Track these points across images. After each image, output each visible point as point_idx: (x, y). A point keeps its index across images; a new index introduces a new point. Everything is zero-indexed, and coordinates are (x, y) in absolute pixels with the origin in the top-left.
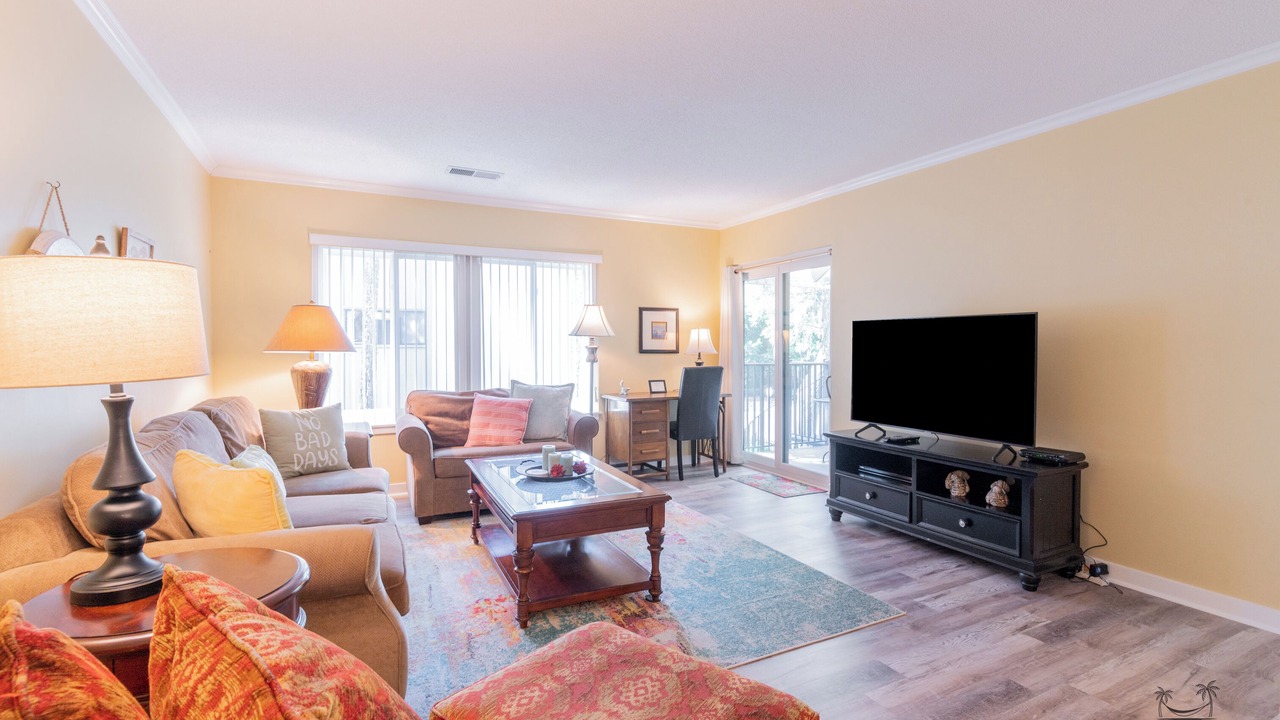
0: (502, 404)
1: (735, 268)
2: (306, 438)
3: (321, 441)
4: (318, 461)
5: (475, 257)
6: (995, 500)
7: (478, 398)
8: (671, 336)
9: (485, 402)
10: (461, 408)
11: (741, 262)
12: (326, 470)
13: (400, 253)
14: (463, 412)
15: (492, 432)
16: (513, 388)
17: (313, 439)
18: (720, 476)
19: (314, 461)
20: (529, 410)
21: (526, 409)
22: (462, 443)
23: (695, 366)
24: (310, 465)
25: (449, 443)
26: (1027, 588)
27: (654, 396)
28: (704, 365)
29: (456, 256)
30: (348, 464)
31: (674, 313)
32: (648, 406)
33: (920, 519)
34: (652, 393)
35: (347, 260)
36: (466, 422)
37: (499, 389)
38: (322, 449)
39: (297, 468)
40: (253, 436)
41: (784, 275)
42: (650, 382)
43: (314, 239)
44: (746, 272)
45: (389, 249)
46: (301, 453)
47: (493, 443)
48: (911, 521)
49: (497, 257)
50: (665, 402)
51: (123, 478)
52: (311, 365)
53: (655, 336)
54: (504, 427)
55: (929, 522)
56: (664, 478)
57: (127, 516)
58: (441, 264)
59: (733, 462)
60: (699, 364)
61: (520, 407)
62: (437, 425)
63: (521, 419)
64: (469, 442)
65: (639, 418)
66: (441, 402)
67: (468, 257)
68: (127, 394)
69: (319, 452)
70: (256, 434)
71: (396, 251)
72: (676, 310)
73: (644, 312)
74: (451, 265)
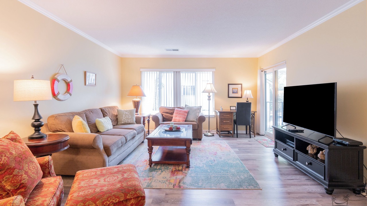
0: (181, 111)
1: (262, 70)
2: (125, 116)
3: (129, 117)
4: (128, 121)
5: (179, 72)
6: (320, 157)
7: (176, 109)
8: (240, 93)
9: (177, 110)
10: (171, 111)
11: (264, 68)
12: (129, 124)
13: (161, 72)
14: (172, 113)
15: (177, 118)
16: (185, 107)
17: (127, 116)
18: (251, 138)
19: (127, 121)
20: (188, 113)
21: (187, 113)
22: (171, 121)
23: (246, 102)
24: (126, 122)
25: (168, 120)
26: (327, 193)
27: (232, 111)
28: (249, 102)
29: (174, 72)
30: (135, 123)
31: (241, 85)
32: (226, 114)
33: (297, 160)
34: (231, 110)
35: (148, 74)
36: (172, 115)
37: (182, 107)
38: (129, 119)
39: (123, 123)
40: (115, 115)
41: (275, 71)
42: (230, 106)
43: (141, 70)
44: (265, 71)
45: (158, 71)
46: (124, 119)
47: (177, 121)
48: (294, 160)
49: (184, 71)
50: (232, 113)
51: (37, 118)
52: (137, 100)
53: (233, 93)
54: (180, 117)
55: (299, 162)
56: (232, 136)
57: (36, 125)
58: (170, 74)
59: (260, 134)
60: (247, 101)
61: (185, 112)
62: (165, 115)
63: (185, 115)
64: (172, 120)
65: (223, 117)
66: (167, 110)
67: (177, 72)
68: (37, 103)
69: (128, 120)
70: (115, 114)
71: (159, 72)
72: (241, 84)
73: (230, 85)
74: (172, 74)
